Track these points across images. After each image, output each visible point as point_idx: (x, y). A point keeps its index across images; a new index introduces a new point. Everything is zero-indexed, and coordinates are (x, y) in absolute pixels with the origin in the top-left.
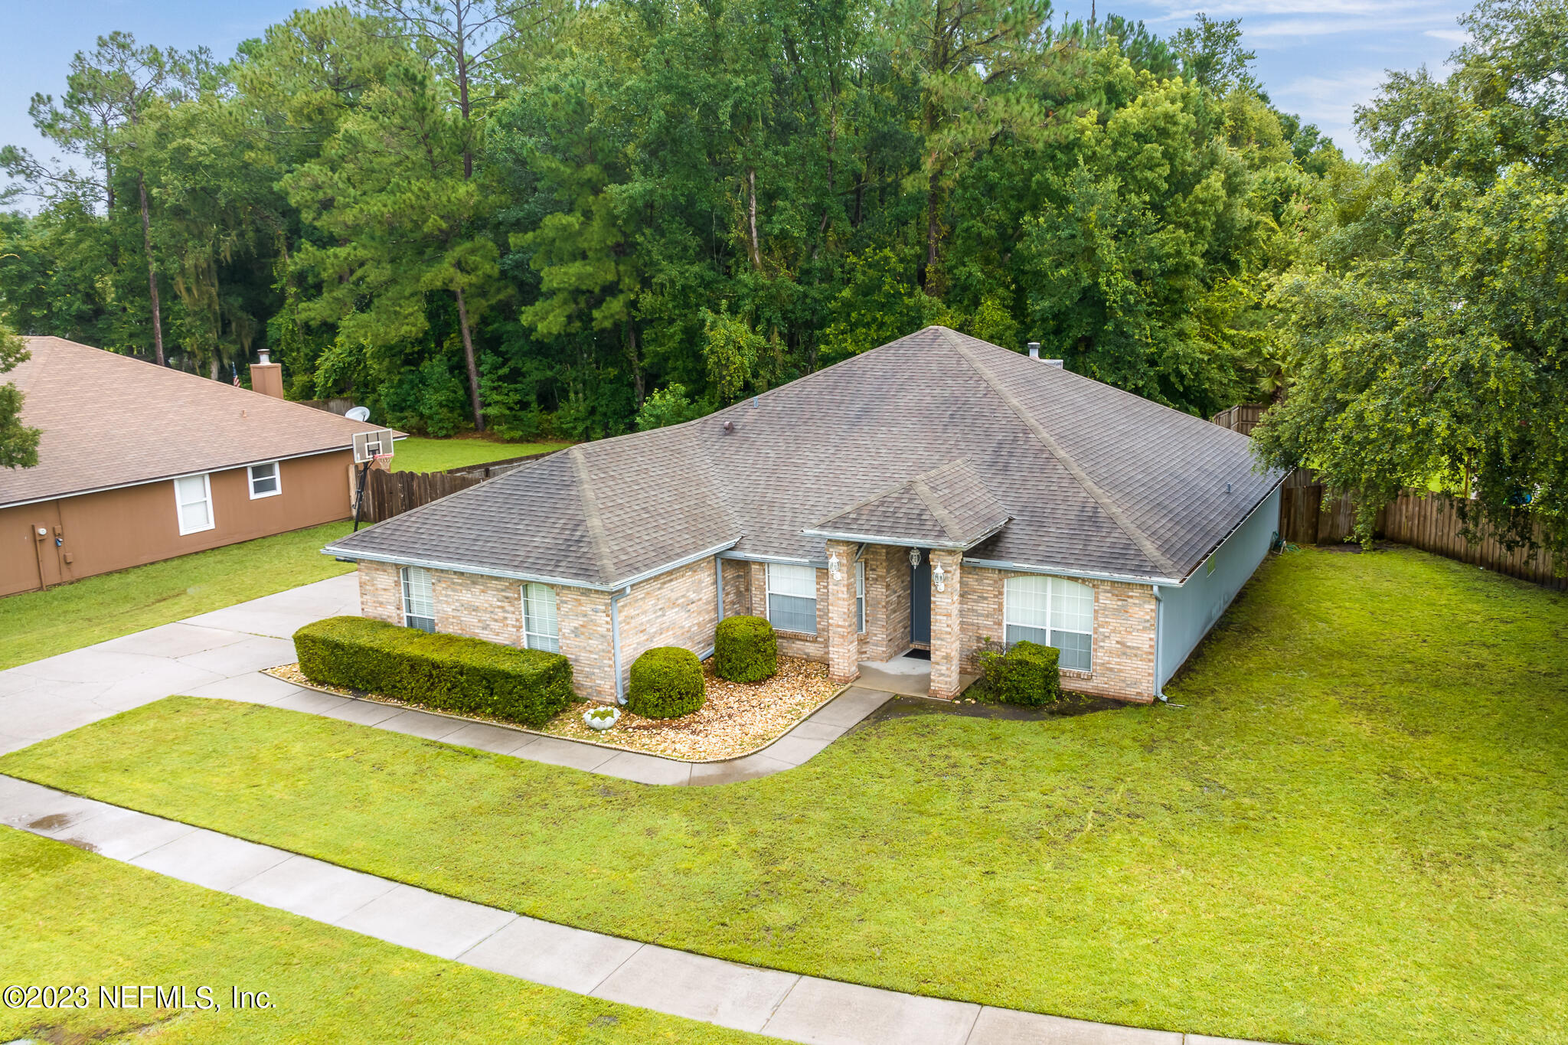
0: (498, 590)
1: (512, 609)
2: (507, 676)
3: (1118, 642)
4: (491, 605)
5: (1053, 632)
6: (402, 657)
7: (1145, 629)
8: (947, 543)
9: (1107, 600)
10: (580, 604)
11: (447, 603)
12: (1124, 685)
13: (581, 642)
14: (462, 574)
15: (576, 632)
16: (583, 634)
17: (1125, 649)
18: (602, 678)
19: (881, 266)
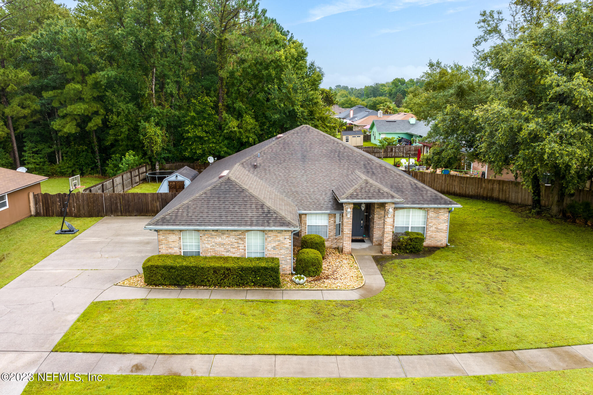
0: (235, 235)
1: (243, 242)
2: (265, 269)
3: (435, 228)
4: (232, 242)
5: (412, 227)
6: (209, 268)
7: (445, 222)
8: (397, 200)
9: (432, 214)
10: (277, 237)
11: (208, 244)
12: (436, 242)
13: (277, 251)
14: (217, 231)
15: (274, 248)
16: (277, 248)
17: (438, 230)
18: (285, 265)
19: (205, 104)
